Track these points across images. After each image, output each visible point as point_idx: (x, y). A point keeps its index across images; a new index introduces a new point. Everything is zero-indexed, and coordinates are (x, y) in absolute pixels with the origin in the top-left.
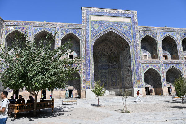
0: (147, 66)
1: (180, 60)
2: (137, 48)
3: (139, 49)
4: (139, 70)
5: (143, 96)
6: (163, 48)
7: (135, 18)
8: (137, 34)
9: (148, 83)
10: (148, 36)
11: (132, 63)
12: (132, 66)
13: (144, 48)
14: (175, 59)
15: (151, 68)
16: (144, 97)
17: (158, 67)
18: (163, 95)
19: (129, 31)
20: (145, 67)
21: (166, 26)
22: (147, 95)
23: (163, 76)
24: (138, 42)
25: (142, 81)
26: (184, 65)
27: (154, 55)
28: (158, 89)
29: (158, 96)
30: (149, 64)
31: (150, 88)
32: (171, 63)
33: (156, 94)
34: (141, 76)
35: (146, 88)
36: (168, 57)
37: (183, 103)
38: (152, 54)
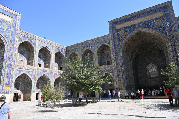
0: (20, 71)
1: (51, 69)
2: (13, 51)
3: (15, 53)
4: (10, 74)
5: (10, 102)
6: (40, 57)
7: (17, 20)
8: (17, 37)
9: (18, 89)
10: (27, 42)
11: (4, 65)
12: (4, 69)
13: (21, 52)
14: (47, 68)
15: (24, 74)
16: (11, 104)
17: (31, 73)
18: (31, 100)
19: (8, 31)
20: (18, 72)
21: (45, 38)
22: (14, 101)
23: (35, 83)
24: (15, 45)
25: (11, 87)
26: (54, 74)
27: (30, 61)
28: (27, 95)
29: (25, 102)
30: (22, 70)
31: (19, 94)
32: (43, 71)
33: (24, 100)
34: (12, 81)
35: (15, 94)
36: (42, 66)
37: (47, 107)
38: (28, 60)
